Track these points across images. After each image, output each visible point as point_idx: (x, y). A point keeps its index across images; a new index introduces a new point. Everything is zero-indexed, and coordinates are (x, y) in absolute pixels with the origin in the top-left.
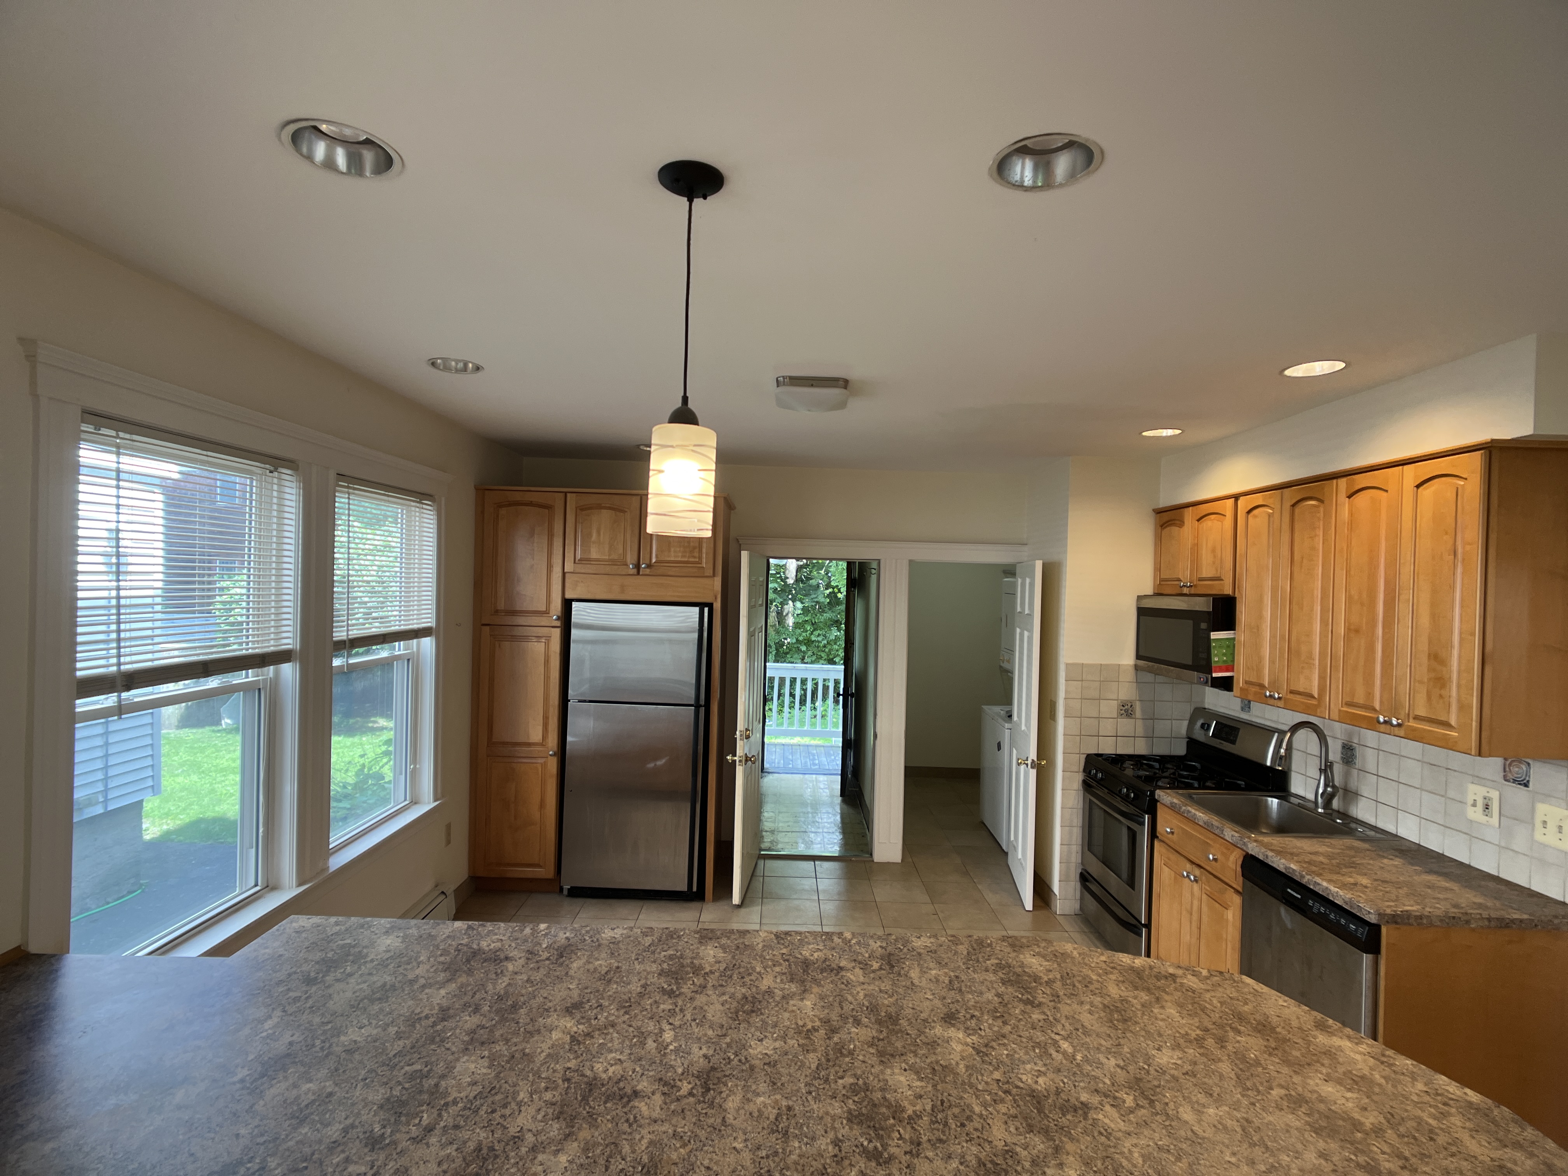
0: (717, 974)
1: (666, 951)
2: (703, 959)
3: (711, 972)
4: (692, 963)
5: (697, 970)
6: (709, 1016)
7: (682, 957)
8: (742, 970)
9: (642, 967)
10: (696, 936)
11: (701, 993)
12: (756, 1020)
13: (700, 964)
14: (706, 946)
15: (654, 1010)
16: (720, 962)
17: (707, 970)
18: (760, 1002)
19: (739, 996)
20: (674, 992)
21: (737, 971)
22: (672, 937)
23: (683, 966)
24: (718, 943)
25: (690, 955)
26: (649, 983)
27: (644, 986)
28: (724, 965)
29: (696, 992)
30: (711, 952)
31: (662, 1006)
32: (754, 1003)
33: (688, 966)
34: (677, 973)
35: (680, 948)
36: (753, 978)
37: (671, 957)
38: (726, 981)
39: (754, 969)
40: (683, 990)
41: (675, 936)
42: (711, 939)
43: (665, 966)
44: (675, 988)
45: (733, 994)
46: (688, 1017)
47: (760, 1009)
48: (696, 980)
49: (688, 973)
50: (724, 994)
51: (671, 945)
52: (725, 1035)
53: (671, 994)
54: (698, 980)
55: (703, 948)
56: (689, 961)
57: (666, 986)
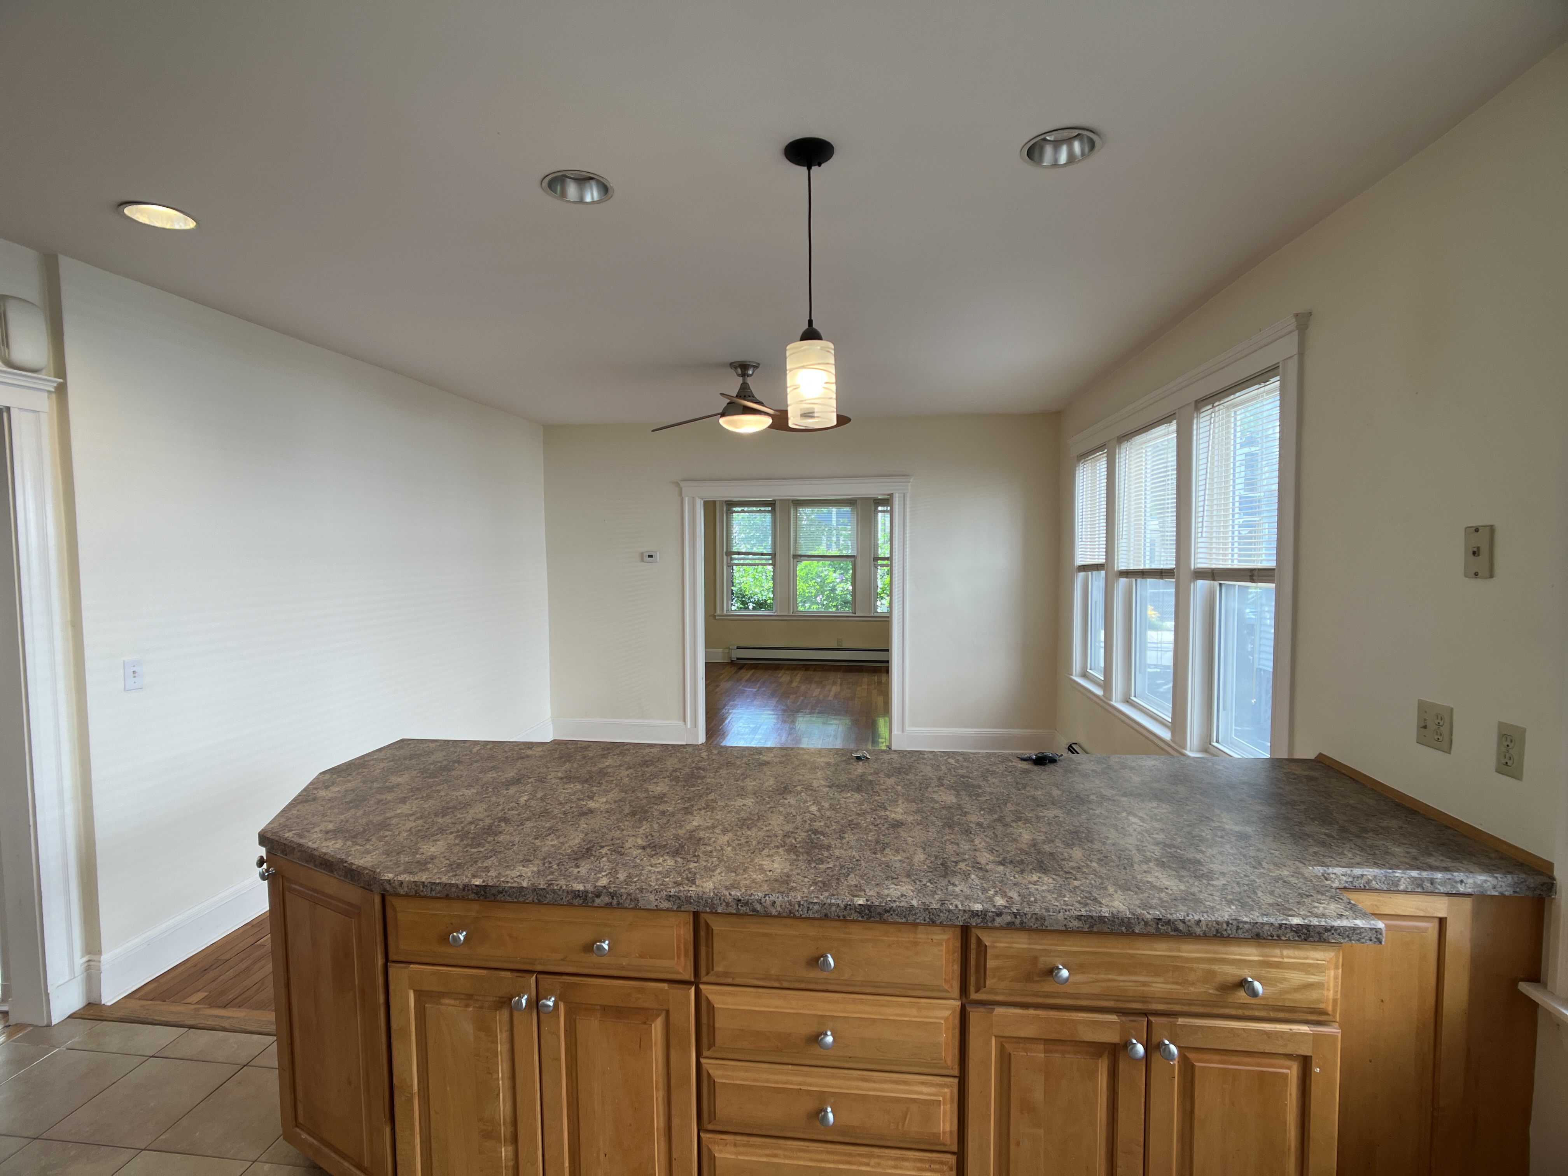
0: (772, 845)
1: (828, 868)
2: (786, 859)
3: (778, 847)
4: (798, 856)
5: (792, 849)
6: (782, 818)
7: (809, 862)
8: (747, 848)
9: (849, 852)
10: (794, 885)
11: (788, 832)
12: (743, 815)
13: (789, 854)
14: (782, 872)
15: (828, 822)
16: (768, 856)
17: (782, 849)
18: (737, 825)
19: (754, 829)
20: (813, 833)
21: (752, 847)
22: (824, 883)
23: (807, 853)
24: (767, 875)
25: (800, 864)
26: (839, 840)
27: (842, 838)
28: (763, 853)
29: (792, 833)
30: (776, 865)
31: (822, 824)
32: (743, 824)
33: (802, 853)
34: (812, 847)
35: (813, 871)
36: (737, 842)
37: (821, 861)
38: (764, 840)
39: (734, 849)
40: (805, 834)
41: (821, 885)
42: (776, 880)
43: (826, 854)
44: (813, 836)
45: (759, 831)
46: (799, 818)
47: (739, 821)
48: (794, 841)
49: (802, 847)
50: (768, 831)
51: (824, 875)
52: (770, 808)
53: (816, 832)
54: (791, 841)
55: (785, 871)
56: (801, 858)
57: (822, 837)
